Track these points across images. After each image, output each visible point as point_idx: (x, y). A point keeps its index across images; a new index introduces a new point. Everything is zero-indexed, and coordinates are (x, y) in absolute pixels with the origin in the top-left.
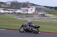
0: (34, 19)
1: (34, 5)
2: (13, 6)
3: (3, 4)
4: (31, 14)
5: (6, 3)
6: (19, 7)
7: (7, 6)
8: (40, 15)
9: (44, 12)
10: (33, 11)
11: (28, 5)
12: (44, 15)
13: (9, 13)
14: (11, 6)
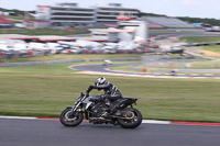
0: (145, 70)
1: (140, 15)
2: (59, 24)
3: (21, 16)
4: (129, 52)
5: (33, 12)
6: (84, 24)
7: (36, 25)
8: (166, 52)
9: (181, 39)
10: (138, 39)
11: (118, 17)
12: (180, 52)
13: (47, 53)
14: (54, 24)
